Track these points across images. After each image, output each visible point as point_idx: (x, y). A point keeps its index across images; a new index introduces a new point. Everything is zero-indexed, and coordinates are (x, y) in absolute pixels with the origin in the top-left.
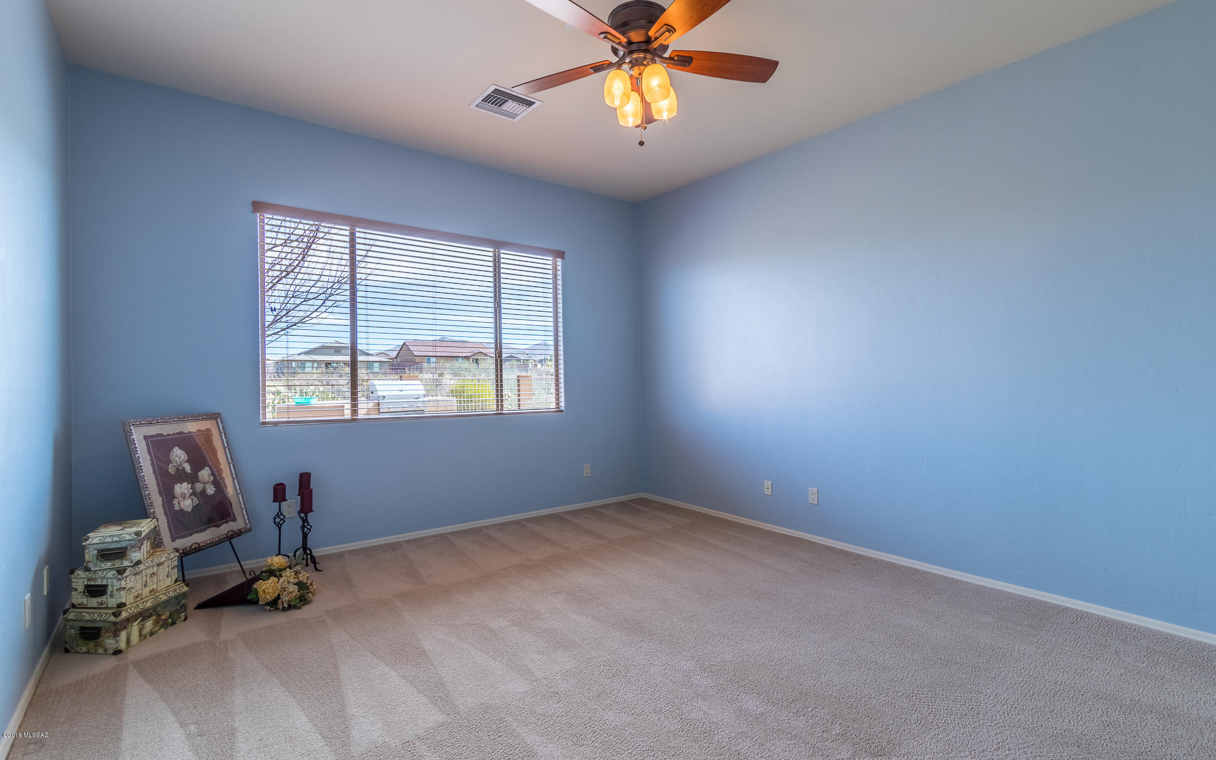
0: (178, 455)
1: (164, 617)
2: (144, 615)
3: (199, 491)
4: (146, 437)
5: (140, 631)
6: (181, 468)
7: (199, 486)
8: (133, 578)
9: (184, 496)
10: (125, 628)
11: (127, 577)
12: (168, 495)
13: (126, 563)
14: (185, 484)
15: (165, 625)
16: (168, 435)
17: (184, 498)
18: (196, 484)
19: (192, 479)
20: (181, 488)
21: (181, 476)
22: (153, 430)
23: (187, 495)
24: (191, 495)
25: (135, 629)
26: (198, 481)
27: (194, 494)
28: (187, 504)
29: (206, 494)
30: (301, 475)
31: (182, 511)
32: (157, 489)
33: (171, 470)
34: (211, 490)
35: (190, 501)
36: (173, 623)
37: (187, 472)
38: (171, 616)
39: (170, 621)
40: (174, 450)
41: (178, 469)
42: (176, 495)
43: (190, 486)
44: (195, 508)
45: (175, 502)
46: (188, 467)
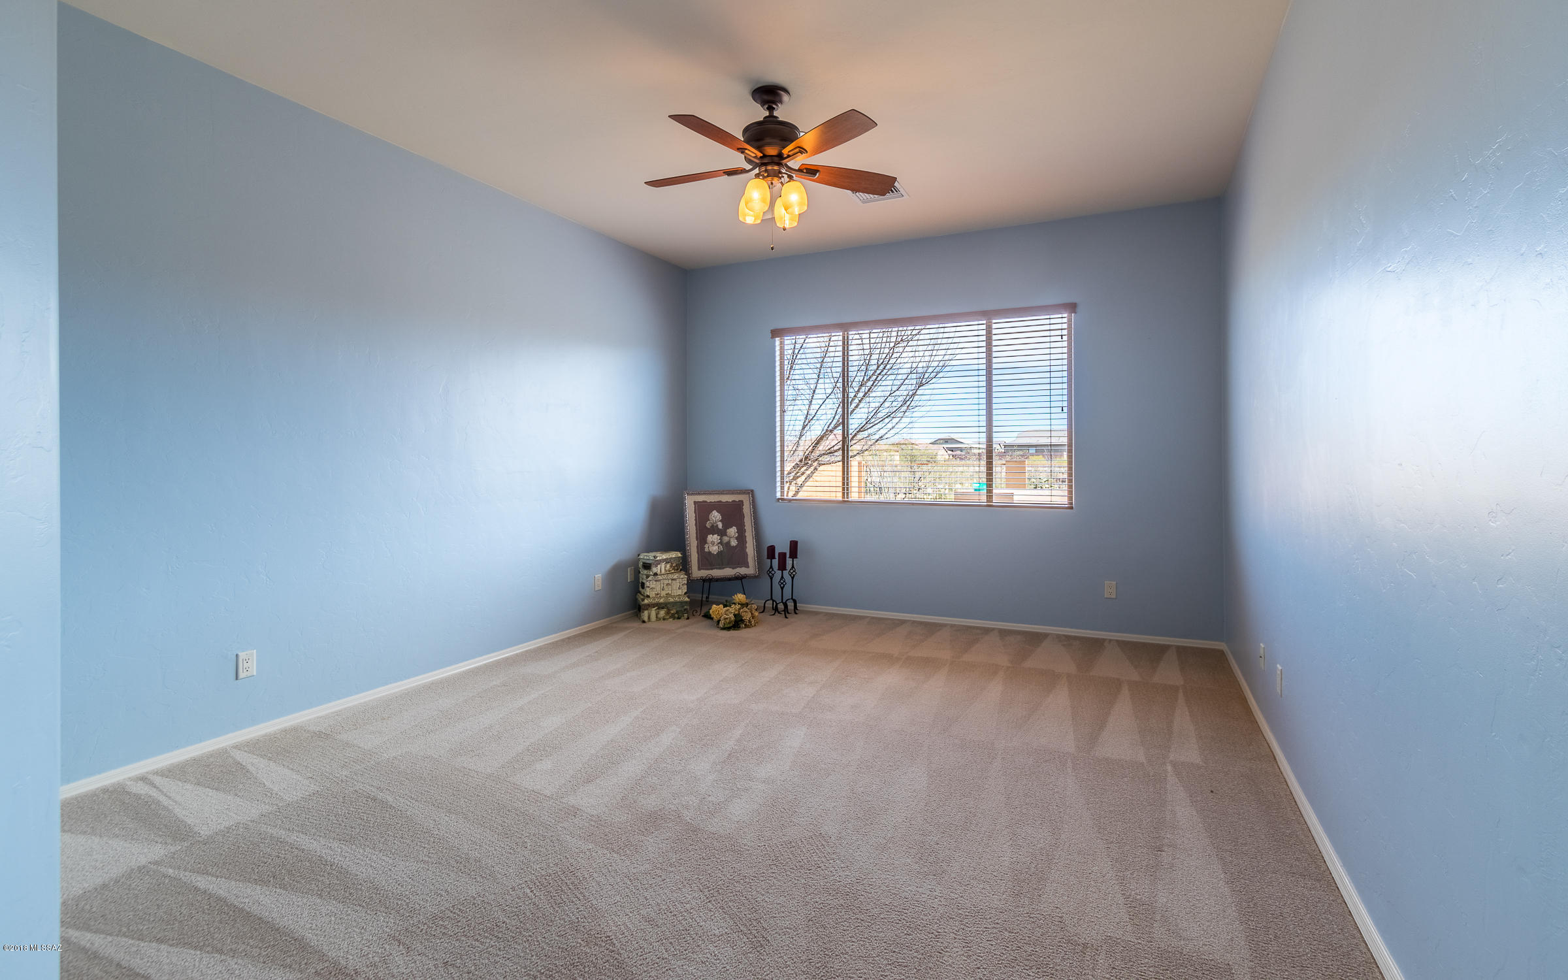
0: (716, 516)
1: (672, 612)
2: (660, 606)
3: (725, 542)
4: (695, 503)
5: (657, 615)
6: (715, 525)
7: (726, 539)
8: (654, 583)
9: (713, 543)
10: (647, 609)
11: (650, 581)
12: (702, 540)
13: (651, 573)
14: (716, 536)
15: (673, 617)
16: (711, 502)
17: (713, 545)
18: (724, 537)
19: (722, 533)
20: (713, 538)
21: (714, 530)
22: (700, 498)
23: (716, 543)
24: (718, 544)
25: (653, 612)
26: (726, 535)
27: (721, 543)
28: (714, 549)
29: (730, 545)
30: (792, 542)
31: (710, 552)
32: (695, 535)
33: (708, 525)
34: (734, 543)
35: (717, 547)
36: (679, 618)
37: (719, 529)
38: (677, 612)
39: (676, 615)
40: (713, 512)
41: (713, 526)
42: (708, 542)
43: (719, 537)
44: (720, 553)
45: (706, 546)
46: (720, 525)
